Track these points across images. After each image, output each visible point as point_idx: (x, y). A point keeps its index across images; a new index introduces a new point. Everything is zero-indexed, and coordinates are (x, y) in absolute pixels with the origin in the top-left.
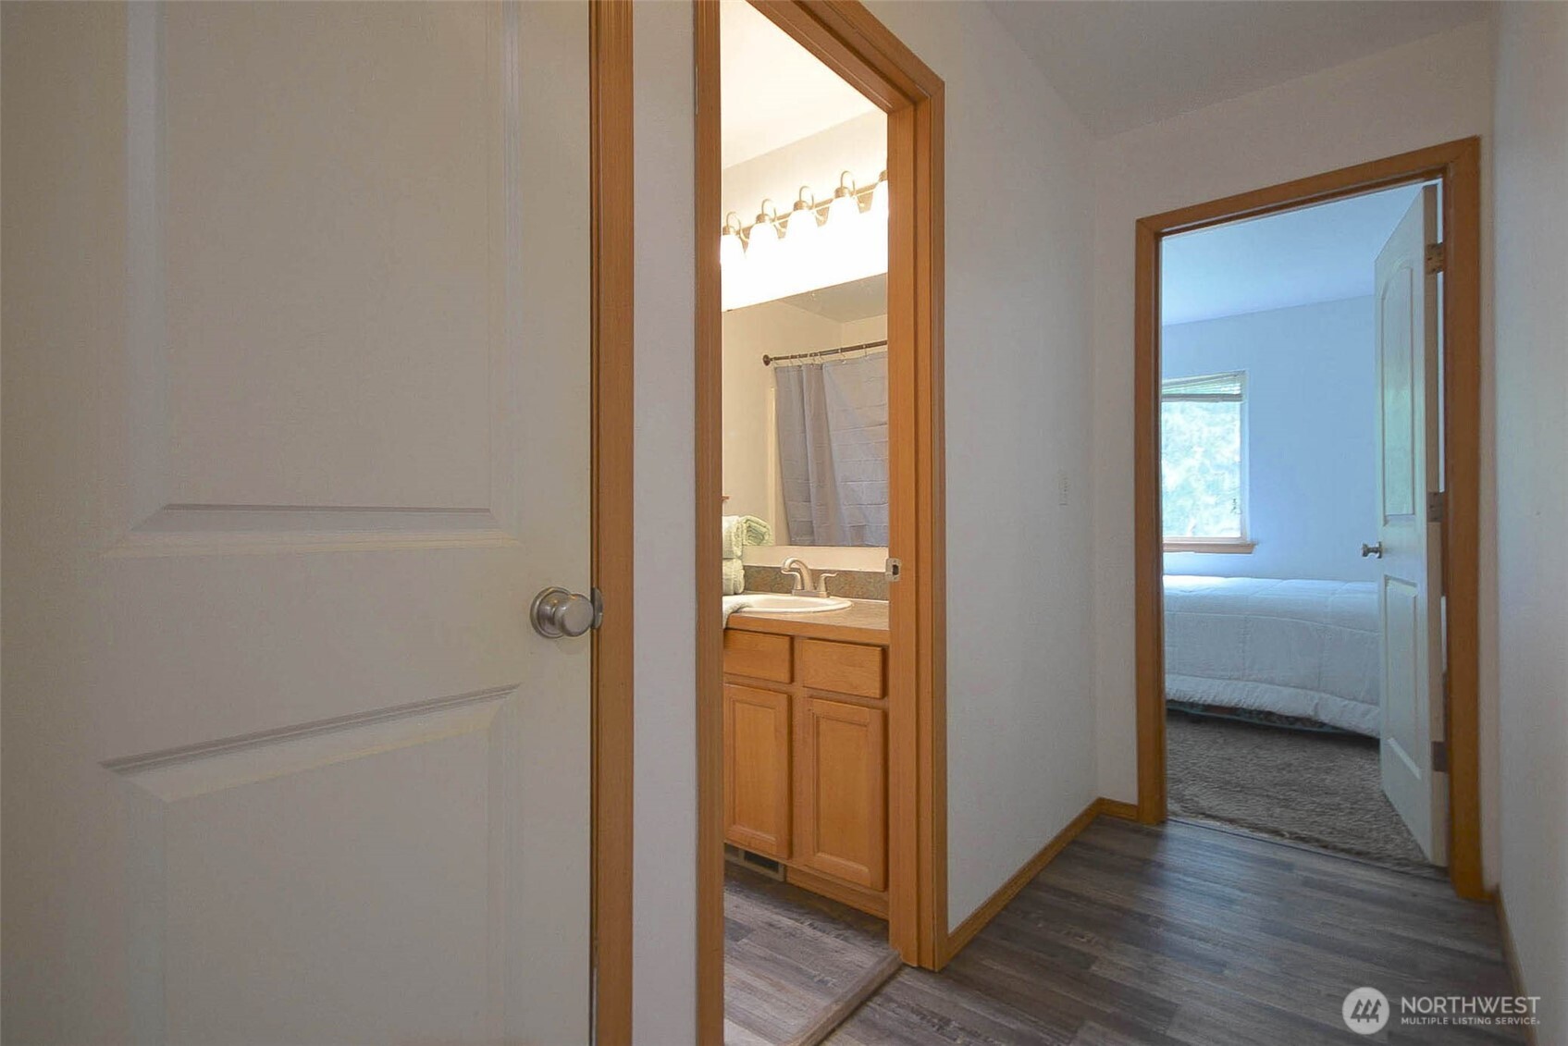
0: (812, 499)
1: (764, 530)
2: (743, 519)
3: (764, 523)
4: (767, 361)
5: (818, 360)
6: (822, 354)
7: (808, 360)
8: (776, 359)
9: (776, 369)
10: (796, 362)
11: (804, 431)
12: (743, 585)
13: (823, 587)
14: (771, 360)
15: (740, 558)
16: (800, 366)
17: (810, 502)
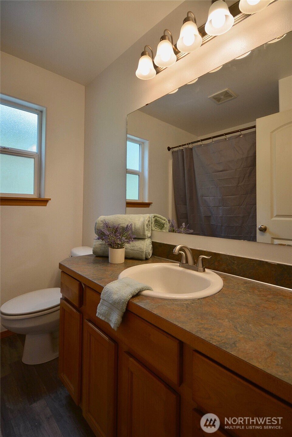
0: (187, 204)
1: (164, 222)
2: (152, 215)
3: (164, 218)
4: (169, 149)
5: (190, 146)
6: (192, 143)
7: (186, 146)
8: (173, 148)
9: (172, 152)
10: (181, 148)
11: (184, 176)
12: (151, 255)
13: (200, 264)
14: (171, 148)
15: (150, 237)
16: (182, 150)
17: (186, 205)
